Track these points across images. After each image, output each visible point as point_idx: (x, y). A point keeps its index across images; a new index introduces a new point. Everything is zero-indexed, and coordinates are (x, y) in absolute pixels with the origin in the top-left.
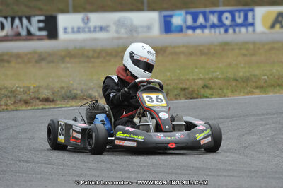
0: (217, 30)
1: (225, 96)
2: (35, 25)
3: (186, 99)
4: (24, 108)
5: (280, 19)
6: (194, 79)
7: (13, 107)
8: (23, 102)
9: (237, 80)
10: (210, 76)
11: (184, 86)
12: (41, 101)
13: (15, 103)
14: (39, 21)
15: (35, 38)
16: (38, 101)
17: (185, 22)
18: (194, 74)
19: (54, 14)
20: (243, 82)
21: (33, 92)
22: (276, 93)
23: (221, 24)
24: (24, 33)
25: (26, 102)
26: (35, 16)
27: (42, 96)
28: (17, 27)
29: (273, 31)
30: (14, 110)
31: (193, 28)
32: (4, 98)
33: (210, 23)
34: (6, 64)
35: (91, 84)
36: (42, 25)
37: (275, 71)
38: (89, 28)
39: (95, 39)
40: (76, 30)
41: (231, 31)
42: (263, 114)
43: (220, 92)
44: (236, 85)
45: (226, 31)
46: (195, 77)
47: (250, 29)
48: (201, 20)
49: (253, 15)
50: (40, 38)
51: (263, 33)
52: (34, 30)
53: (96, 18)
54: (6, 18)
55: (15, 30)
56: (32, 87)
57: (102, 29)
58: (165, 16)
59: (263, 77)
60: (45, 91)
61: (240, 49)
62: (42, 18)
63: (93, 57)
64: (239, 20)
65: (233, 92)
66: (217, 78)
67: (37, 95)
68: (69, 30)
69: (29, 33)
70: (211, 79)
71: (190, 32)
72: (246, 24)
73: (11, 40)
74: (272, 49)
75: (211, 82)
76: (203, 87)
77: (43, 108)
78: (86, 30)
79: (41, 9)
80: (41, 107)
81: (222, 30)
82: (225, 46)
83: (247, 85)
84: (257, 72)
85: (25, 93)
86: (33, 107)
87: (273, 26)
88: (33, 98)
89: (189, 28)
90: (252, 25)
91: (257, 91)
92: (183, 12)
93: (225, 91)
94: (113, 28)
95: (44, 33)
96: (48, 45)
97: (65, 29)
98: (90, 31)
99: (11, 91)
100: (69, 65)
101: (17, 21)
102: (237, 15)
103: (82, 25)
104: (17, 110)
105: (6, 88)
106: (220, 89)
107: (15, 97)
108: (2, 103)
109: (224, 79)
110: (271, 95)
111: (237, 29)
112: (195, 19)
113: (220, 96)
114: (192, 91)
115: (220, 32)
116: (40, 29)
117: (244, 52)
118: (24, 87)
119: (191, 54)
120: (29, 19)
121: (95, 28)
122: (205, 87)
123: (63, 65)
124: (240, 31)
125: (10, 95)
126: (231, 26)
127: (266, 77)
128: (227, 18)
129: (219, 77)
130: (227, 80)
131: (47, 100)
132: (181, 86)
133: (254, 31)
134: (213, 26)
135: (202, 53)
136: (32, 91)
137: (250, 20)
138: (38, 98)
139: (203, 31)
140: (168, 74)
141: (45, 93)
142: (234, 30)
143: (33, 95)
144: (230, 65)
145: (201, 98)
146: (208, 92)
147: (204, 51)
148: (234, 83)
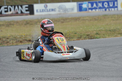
0: (102, 10)
1: (105, 38)
2: (24, 9)
3: (89, 39)
4: (20, 44)
7: (15, 44)
8: (20, 42)
9: (111, 31)
10: (99, 29)
11: (88, 34)
12: (27, 41)
13: (16, 42)
14: (26, 7)
15: (24, 14)
16: (26, 41)
17: (88, 6)
18: (92, 29)
19: (32, 4)
20: (113, 31)
23: (103, 7)
24: (19, 12)
25: (21, 42)
26: (24, 5)
28: (17, 10)
30: (16, 45)
31: (92, 9)
33: (99, 6)
34: (12, 26)
36: (27, 9)
38: (47, 10)
39: (50, 15)
40: (41, 11)
41: (107, 10)
43: (104, 36)
44: (110, 33)
45: (106, 10)
46: (92, 30)
47: (116, 9)
48: (95, 5)
49: (117, 3)
50: (27, 15)
52: (24, 11)
53: (50, 6)
54: (12, 6)
55: (16, 11)
56: (23, 35)
57: (52, 10)
58: (79, 4)
61: (112, 18)
62: (27, 6)
64: (111, 5)
65: (109, 36)
66: (102, 30)
67: (25, 39)
68: (39, 11)
69: (22, 12)
70: (99, 31)
71: (90, 11)
72: (114, 7)
73: (14, 16)
75: (99, 32)
77: (28, 44)
78: (46, 10)
79: (26, 2)
80: (27, 44)
81: (104, 10)
82: (105, 16)
83: (115, 33)
84: (119, 27)
85: (20, 38)
86: (24, 44)
88: (23, 40)
89: (89, 9)
90: (117, 7)
91: (119, 35)
92: (87, 2)
94: (57, 10)
95: (28, 12)
96: (30, 17)
97: (37, 10)
98: (48, 11)
99: (15, 37)
101: (16, 7)
102: (110, 3)
103: (44, 8)
104: (17, 45)
105: (12, 36)
106: (104, 35)
107: (16, 40)
108: (11, 42)
109: (105, 30)
111: (110, 9)
112: (92, 5)
113: (103, 38)
114: (92, 36)
115: (103, 10)
116: (26, 11)
117: (113, 19)
118: (20, 35)
119: (91, 20)
120: (22, 7)
121: (50, 10)
122: (97, 34)
123: (36, 26)
124: (111, 10)
125: (14, 39)
126: (108, 8)
128: (106, 4)
129: (103, 29)
130: (106, 31)
131: (30, 41)
132: (87, 34)
133: (117, 10)
134: (100, 8)
135: (95, 20)
136: (23, 37)
137: (116, 5)
138: (26, 40)
139: (96, 10)
140: (81, 29)
141: (29, 38)
142: (109, 10)
143: (24, 39)
144: (107, 24)
145: (95, 39)
146: (98, 36)
147: (96, 19)
148: (109, 32)
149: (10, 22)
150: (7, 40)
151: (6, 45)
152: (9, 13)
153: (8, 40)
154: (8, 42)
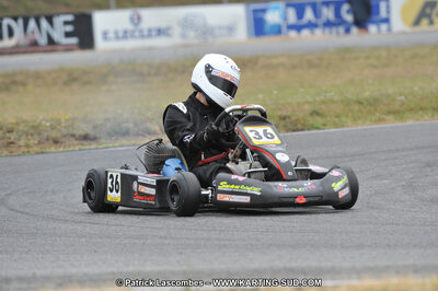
0: (334, 30)
1: (343, 126)
2: (60, 29)
3: (287, 131)
4: (53, 149)
5: (428, 11)
6: (298, 104)
7: (36, 149)
8: (51, 142)
9: (361, 103)
10: (322, 97)
11: (284, 113)
12: (77, 139)
13: (39, 143)
14: (66, 23)
15: (60, 48)
16: (73, 140)
17: (285, 19)
18: (297, 96)
19: (87, 11)
20: (370, 105)
21: (65, 127)
22: (418, 120)
23: (339, 21)
24: (43, 41)
25: (56, 142)
26: (58, 15)
27: (79, 132)
28: (33, 33)
29: (417, 29)
30: (37, 153)
31: (298, 28)
32: (24, 137)
33: (323, 19)
34: (20, 89)
35: (149, 114)
36: (69, 28)
37: (416, 88)
38: (141, 31)
39: (150, 49)
40: (121, 34)
41: (354, 31)
42: (397, 150)
43: (337, 120)
44: (359, 111)
45: (348, 30)
46: (300, 100)
47: (384, 27)
48: (309, 15)
49: (388, 7)
50: (68, 49)
51: (403, 33)
52: (58, 36)
53: (152, 17)
54: (15, 19)
55: (30, 37)
56: (63, 120)
57: (160, 32)
58: (255, 11)
59: (399, 98)
60: (83, 126)
61: (367, 58)
62: (70, 18)
63: (149, 75)
65: (354, 120)
66: (332, 101)
67: (71, 131)
68: (111, 35)
69: (51, 41)
70: (323, 102)
71: (293, 34)
72: (377, 19)
73: (25, 52)
74: (414, 56)
75: (323, 107)
76: (312, 114)
77: (80, 150)
78: (137, 34)
79: (67, 5)
80: (77, 148)
81: (341, 29)
82: (344, 53)
83: (376, 110)
84: (391, 91)
85: (53, 128)
86: (67, 149)
87: (417, 22)
88: (64, 136)
89: (291, 27)
90: (387, 20)
91: (390, 117)
92: (281, 5)
93: (344, 119)
94: (177, 31)
95: (74, 40)
96: (80, 57)
97: (105, 35)
98: (142, 36)
99: (33, 127)
100: (114, 87)
101: (32, 24)
103: (129, 27)
104: (43, 153)
105: (24, 122)
106: (338, 116)
107: (39, 134)
108: (22, 143)
109: (342, 101)
110: (410, 122)
112: (300, 14)
113: (336, 125)
114: (296, 120)
115: (338, 33)
116: (68, 35)
117: (373, 61)
118: (52, 120)
119: (294, 67)
120: (50, 20)
121: (150, 31)
122: (315, 113)
123: (104, 88)
125: (32, 131)
127: (403, 97)
128: (348, 12)
129: (336, 98)
130: (347, 103)
131: (86, 138)
132: (279, 113)
133: (389, 30)
134: (328, 24)
135: (311, 65)
136: (63, 125)
137: (383, 14)
138: (73, 136)
139: (313, 32)
141: (82, 129)
143: (65, 131)
144: (352, 81)
145: (309, 129)
146: (319, 121)
147: (314, 62)
148: (357, 107)
149: (14, 74)
150: (8, 135)
151: (6, 152)
152: (7, 43)
153: (13, 137)
154: (12, 143)
